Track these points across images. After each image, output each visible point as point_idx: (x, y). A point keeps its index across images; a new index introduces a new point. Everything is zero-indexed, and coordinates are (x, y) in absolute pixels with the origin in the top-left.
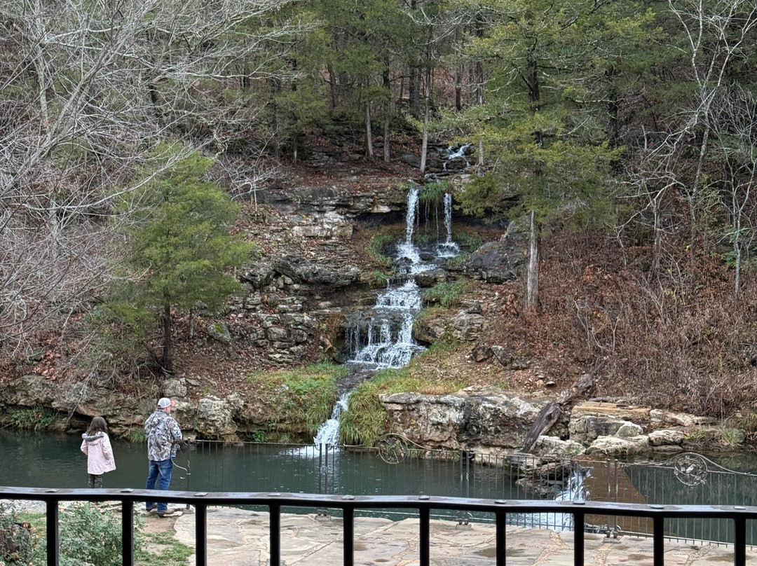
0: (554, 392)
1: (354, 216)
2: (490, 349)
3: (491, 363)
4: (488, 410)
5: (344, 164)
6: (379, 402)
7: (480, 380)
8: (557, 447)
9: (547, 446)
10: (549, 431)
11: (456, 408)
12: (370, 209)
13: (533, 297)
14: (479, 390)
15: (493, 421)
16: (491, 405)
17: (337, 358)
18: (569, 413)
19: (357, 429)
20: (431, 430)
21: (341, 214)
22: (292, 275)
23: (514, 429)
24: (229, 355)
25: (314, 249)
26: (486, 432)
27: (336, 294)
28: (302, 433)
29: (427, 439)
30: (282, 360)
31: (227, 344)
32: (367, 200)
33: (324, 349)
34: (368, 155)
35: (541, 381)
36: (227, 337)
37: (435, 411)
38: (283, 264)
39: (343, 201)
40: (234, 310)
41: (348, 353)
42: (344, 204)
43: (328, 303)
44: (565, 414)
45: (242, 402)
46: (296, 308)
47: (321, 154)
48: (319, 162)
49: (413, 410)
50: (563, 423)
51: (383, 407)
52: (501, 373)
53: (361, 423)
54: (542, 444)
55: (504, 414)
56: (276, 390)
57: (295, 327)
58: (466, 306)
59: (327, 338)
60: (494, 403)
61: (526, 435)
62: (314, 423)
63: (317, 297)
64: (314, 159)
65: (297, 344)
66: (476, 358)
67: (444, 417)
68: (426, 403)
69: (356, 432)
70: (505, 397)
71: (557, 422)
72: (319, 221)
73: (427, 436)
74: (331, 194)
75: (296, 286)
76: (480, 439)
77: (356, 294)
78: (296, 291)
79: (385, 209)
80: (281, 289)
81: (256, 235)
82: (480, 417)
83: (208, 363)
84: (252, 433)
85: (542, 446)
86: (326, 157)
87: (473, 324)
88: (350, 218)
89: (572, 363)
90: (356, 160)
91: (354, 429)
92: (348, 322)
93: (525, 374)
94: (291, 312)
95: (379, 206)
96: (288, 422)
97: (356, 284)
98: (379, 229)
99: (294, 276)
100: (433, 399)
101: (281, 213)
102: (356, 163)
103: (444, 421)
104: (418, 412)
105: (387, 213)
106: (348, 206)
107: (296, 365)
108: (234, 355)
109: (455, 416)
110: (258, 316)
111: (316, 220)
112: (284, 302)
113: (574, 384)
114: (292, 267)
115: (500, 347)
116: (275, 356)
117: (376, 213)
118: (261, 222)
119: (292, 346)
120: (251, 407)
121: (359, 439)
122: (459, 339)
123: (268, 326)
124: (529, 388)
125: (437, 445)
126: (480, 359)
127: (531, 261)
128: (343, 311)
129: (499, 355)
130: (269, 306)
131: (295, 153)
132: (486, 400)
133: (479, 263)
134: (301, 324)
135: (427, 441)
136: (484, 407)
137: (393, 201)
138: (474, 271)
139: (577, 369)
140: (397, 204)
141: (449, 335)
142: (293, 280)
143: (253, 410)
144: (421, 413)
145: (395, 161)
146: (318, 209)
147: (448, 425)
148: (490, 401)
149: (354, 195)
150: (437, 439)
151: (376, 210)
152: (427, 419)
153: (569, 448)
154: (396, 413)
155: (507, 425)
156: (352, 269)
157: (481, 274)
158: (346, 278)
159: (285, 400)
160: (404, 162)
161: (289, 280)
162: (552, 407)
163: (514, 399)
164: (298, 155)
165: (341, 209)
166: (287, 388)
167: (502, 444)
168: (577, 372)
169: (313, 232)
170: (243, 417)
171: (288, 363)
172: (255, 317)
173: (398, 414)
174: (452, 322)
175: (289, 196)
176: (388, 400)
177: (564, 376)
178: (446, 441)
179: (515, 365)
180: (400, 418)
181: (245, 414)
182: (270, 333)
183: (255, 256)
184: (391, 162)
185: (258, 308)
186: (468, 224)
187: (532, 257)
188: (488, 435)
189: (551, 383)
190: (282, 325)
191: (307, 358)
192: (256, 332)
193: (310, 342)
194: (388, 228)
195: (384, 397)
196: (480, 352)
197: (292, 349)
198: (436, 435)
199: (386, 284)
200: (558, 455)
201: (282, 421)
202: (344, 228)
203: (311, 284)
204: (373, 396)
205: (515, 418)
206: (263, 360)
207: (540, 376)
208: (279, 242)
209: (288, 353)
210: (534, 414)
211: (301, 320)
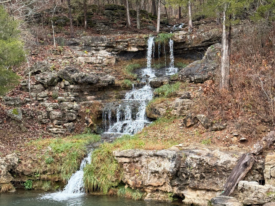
0: (247, 146)
1: (117, 53)
2: (196, 117)
3: (197, 127)
4: (194, 160)
5: (114, 29)
6: (113, 157)
7: (189, 140)
8: (256, 191)
9: (247, 190)
10: (246, 176)
11: (169, 159)
12: (126, 49)
13: (226, 81)
14: (187, 146)
15: (198, 169)
16: (197, 157)
17: (96, 131)
18: (262, 162)
19: (96, 178)
20: (150, 177)
21: (109, 52)
22: (68, 79)
23: (215, 175)
24: (20, 129)
25: (88, 68)
26: (193, 178)
27: (99, 92)
28: (58, 181)
29: (147, 184)
30: (58, 132)
31: (20, 122)
32: (124, 43)
33: (88, 125)
34: (128, 25)
35: (235, 138)
36: (20, 117)
37: (153, 162)
38: (63, 73)
39: (110, 44)
40: (29, 101)
41: (104, 128)
42: (110, 45)
43: (93, 97)
44: (258, 162)
45: (17, 160)
46: (70, 99)
47: (101, 24)
48: (100, 28)
49: (137, 162)
50: (257, 170)
51: (115, 160)
52: (204, 134)
53: (99, 173)
54: (242, 189)
55: (207, 163)
56: (43, 150)
57: (68, 111)
58: (180, 96)
59: (90, 118)
60: (199, 155)
61: (226, 180)
62: (66, 173)
63: (86, 93)
64: (97, 26)
65: (70, 121)
66: (186, 124)
67: (160, 166)
68: (146, 156)
69: (95, 180)
70: (208, 150)
71: (252, 169)
72: (95, 55)
73: (147, 182)
74: (102, 40)
75: (72, 86)
76: (188, 184)
77: (112, 92)
78: (72, 89)
79: (135, 49)
80: (62, 89)
81: (53, 60)
82: (188, 166)
83: (2, 134)
84: (24, 182)
85: (242, 190)
86: (104, 26)
87: (185, 105)
88: (114, 54)
89: (259, 123)
90: (121, 27)
91: (93, 178)
92: (104, 108)
93: (223, 133)
94: (66, 101)
95: (131, 47)
96: (49, 173)
97: (111, 86)
98: (132, 61)
99: (70, 80)
100: (151, 153)
101: (72, 50)
102: (121, 28)
103: (160, 170)
104: (141, 163)
105: (136, 52)
106: (113, 47)
107: (67, 135)
108: (24, 129)
109: (169, 166)
110: (44, 104)
111: (93, 54)
112: (62, 95)
113: (264, 138)
114: (69, 74)
115: (203, 116)
116: (53, 129)
117: (130, 52)
118: (59, 54)
119: (65, 123)
120: (24, 163)
121: (97, 185)
122: (175, 115)
123: (50, 110)
124: (226, 143)
125: (155, 189)
126: (189, 125)
127: (224, 54)
128: (102, 102)
129: (202, 121)
130: (52, 98)
131: (86, 22)
132: (193, 152)
133: (189, 72)
134: (72, 108)
135: (147, 186)
136: (191, 158)
137: (139, 44)
138: (186, 78)
139: (263, 127)
140: (142, 46)
141: (169, 113)
142: (69, 82)
143: (25, 165)
144: (143, 164)
145: (143, 29)
146: (95, 48)
147: (163, 173)
148: (196, 154)
149: (116, 41)
150: (155, 184)
151: (129, 50)
152: (147, 169)
153: (268, 192)
154: (125, 164)
155: (210, 172)
156: (109, 77)
157: (190, 79)
158: (106, 82)
159: (47, 157)
160: (148, 29)
161: (67, 83)
162: (247, 157)
163: (215, 151)
164: (87, 23)
165: (109, 49)
166: (50, 149)
167: (207, 188)
168: (264, 130)
169: (90, 60)
170: (17, 171)
171: (61, 134)
172: (42, 105)
173: (126, 166)
174: (171, 105)
175: (78, 41)
176: (119, 155)
177: (254, 133)
178: (162, 186)
179: (214, 127)
180: (128, 168)
181: (19, 169)
182: (51, 115)
183: (48, 70)
184: (141, 29)
185: (45, 99)
186: (184, 58)
187: (224, 52)
188: (195, 180)
189: (243, 139)
190: (60, 110)
191: (75, 131)
192: (41, 114)
193: (78, 120)
194: (137, 61)
195: (116, 153)
196: (189, 120)
197: (65, 124)
198: (154, 181)
199: (132, 87)
200: (259, 199)
201: (44, 173)
202: (110, 59)
203: (81, 84)
204: (109, 152)
205: (216, 166)
206: (44, 132)
207: (234, 134)
208: (66, 63)
209: (62, 127)
210: (232, 163)
211: (71, 106)
